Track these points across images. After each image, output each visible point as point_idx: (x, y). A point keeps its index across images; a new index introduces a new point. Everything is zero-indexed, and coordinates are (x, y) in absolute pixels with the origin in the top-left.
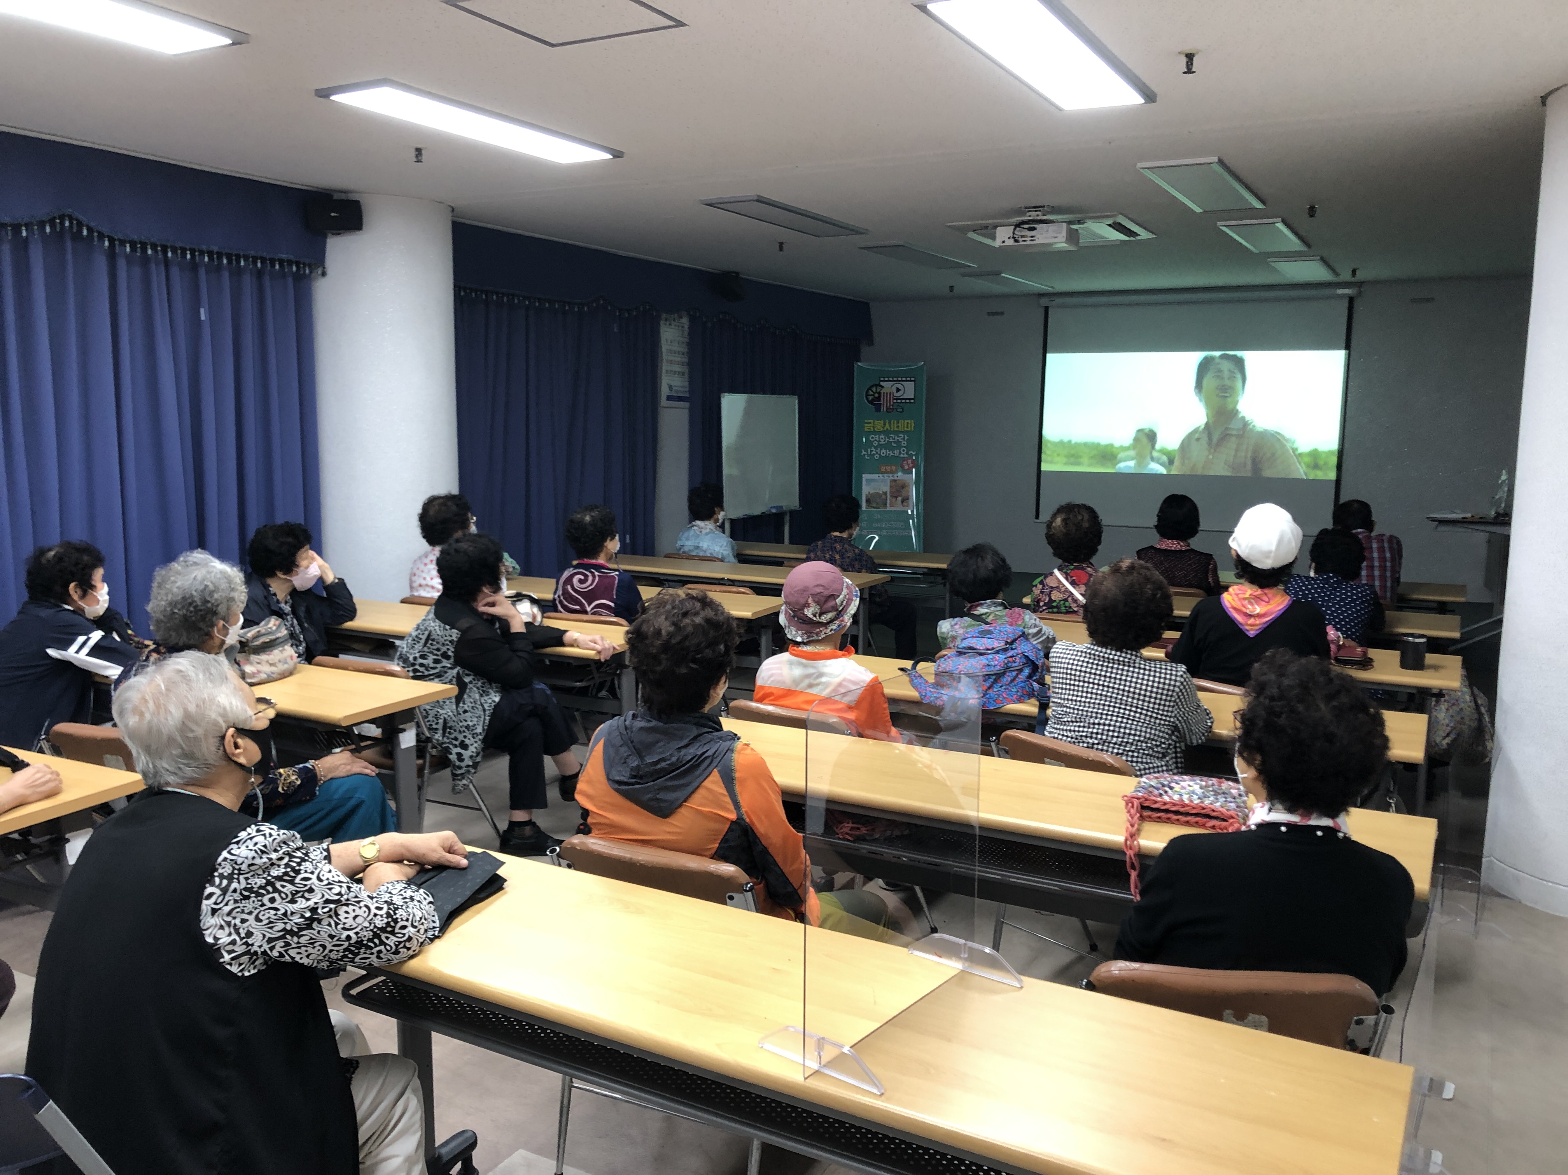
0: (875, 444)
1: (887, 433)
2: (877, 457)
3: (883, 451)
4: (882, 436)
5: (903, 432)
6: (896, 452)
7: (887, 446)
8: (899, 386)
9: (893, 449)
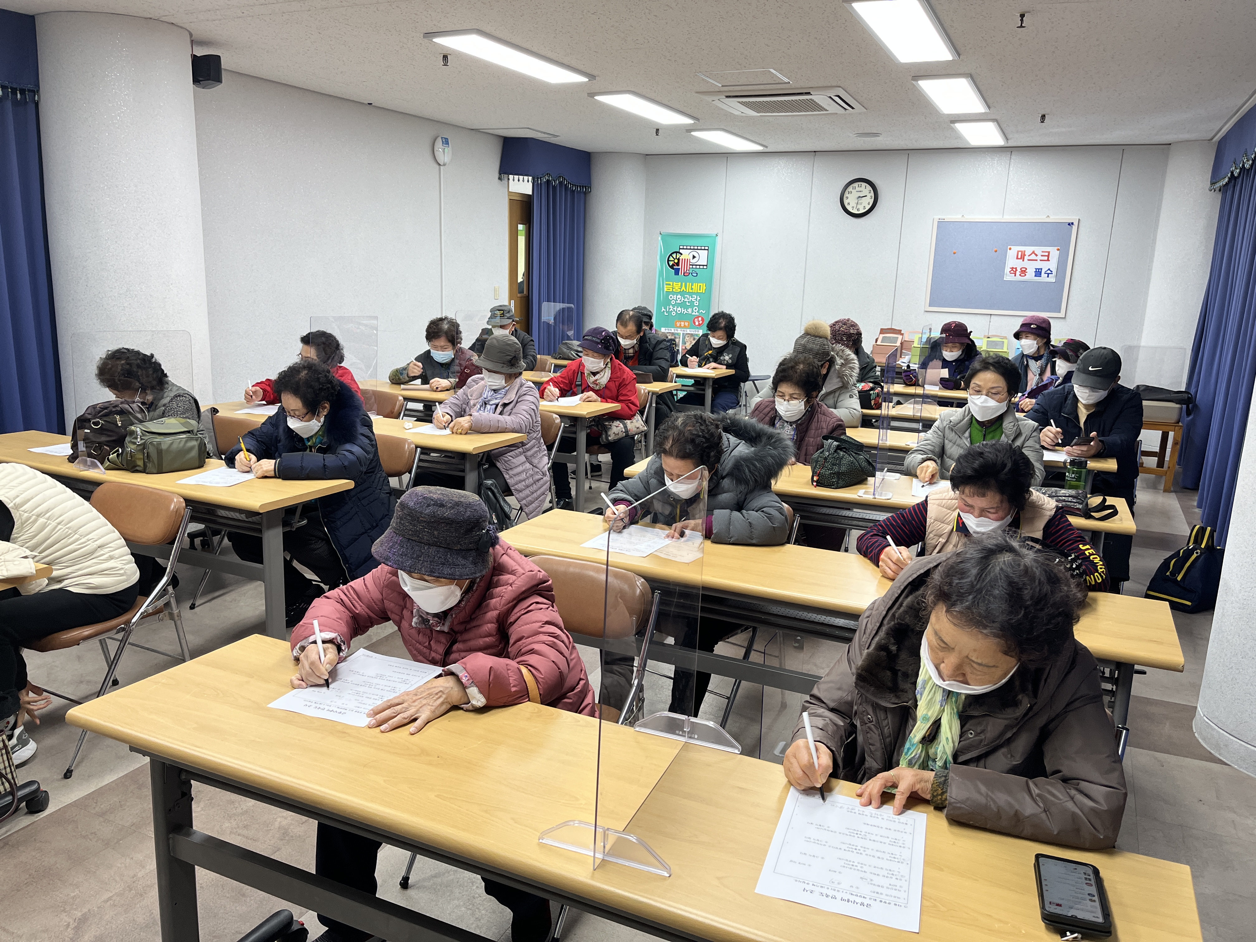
0: (673, 302)
1: (682, 293)
2: (674, 314)
3: (679, 309)
4: (679, 296)
5: (697, 294)
6: (690, 310)
7: (683, 305)
8: (696, 254)
9: (687, 308)
